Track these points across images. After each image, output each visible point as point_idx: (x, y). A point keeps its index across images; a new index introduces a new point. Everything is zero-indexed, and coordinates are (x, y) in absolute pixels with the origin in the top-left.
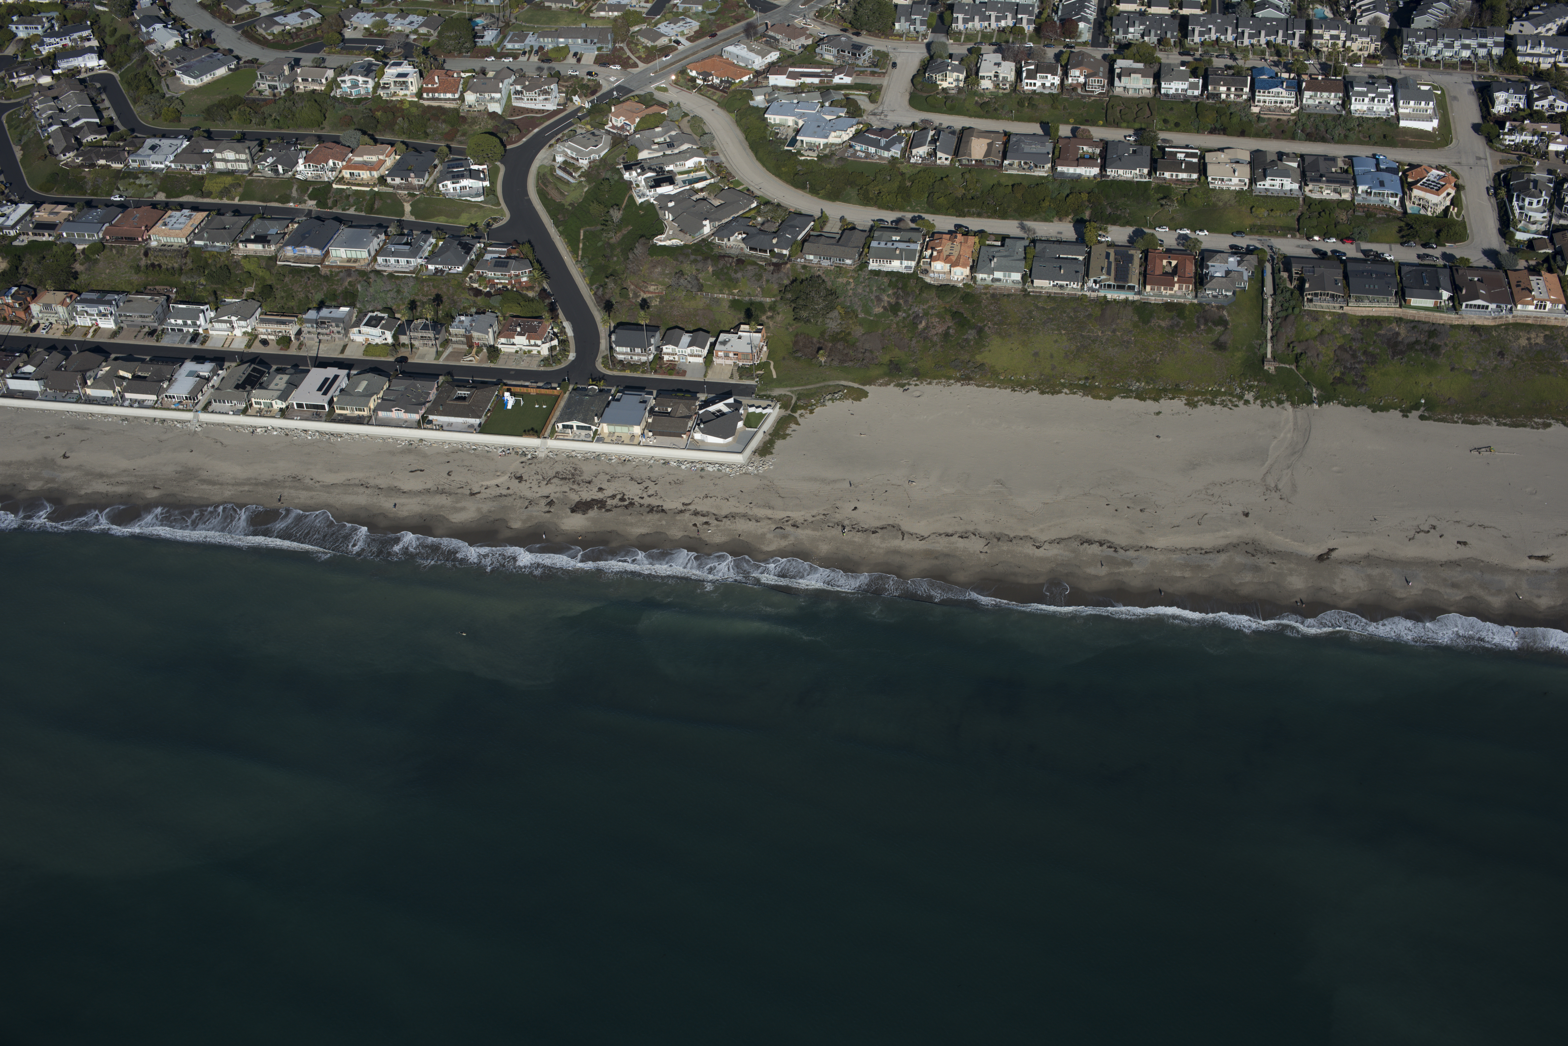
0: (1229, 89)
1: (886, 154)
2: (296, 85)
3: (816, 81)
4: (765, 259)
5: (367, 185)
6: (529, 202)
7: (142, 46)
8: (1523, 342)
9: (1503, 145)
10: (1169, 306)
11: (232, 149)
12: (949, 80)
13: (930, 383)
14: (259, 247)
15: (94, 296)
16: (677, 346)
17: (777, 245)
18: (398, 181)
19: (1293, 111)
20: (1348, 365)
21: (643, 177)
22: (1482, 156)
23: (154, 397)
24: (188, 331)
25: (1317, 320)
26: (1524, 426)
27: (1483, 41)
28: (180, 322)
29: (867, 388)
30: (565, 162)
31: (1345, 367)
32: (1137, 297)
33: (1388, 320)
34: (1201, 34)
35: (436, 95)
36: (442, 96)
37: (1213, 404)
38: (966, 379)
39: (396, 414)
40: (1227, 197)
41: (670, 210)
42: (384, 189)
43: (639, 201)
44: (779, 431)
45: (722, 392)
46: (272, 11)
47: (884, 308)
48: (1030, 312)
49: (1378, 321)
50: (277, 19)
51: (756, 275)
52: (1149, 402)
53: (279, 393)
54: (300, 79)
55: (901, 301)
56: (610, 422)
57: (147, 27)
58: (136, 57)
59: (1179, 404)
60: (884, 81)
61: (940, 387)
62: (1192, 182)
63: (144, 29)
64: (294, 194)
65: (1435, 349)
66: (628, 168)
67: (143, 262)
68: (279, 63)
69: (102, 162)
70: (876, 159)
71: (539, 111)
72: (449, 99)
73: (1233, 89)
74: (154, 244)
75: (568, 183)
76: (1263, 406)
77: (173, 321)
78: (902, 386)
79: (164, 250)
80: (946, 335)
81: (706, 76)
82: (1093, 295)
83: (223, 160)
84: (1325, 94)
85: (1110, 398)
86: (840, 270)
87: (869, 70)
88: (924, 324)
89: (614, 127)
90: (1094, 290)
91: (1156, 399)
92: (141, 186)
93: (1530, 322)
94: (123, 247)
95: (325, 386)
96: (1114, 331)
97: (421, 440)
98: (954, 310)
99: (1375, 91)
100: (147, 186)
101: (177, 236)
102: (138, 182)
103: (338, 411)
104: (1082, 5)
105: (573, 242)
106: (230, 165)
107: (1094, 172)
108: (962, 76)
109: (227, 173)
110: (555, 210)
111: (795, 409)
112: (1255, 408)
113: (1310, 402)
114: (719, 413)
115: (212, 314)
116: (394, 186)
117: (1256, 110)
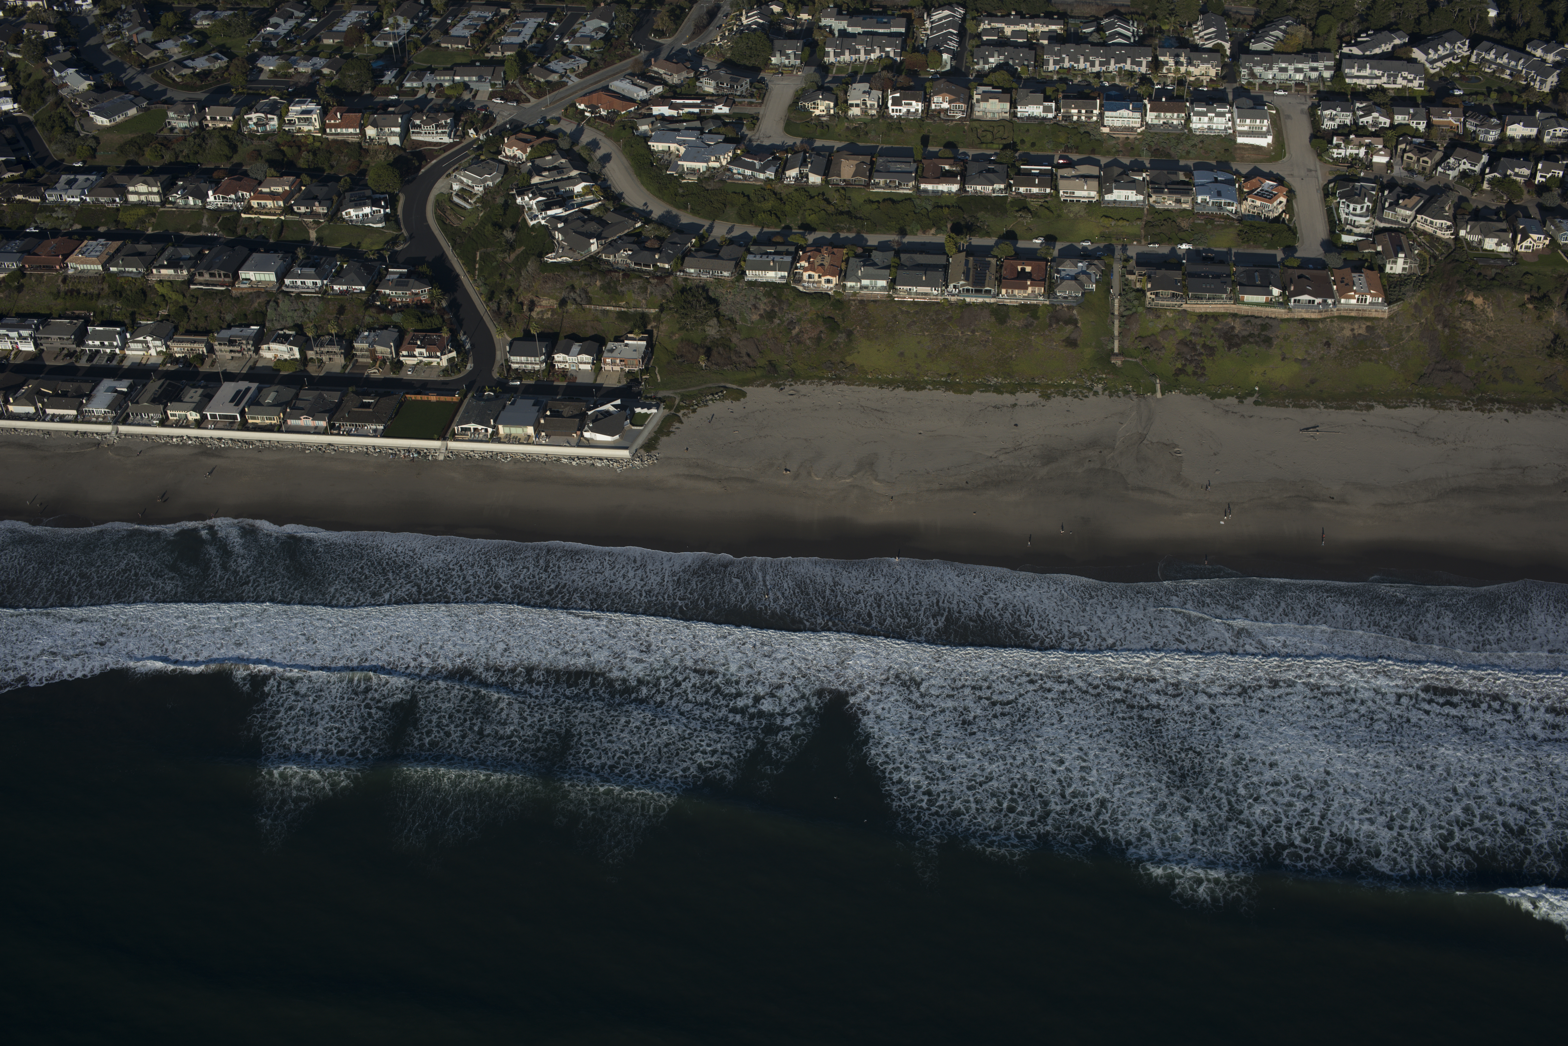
0: (1080, 112)
1: (761, 176)
2: (205, 123)
3: (696, 110)
4: (649, 273)
5: (274, 214)
6: (428, 227)
7: (56, 89)
8: (1347, 333)
9: (1332, 158)
10: (1024, 308)
11: (145, 183)
12: (821, 108)
13: (804, 383)
14: (171, 272)
15: (15, 320)
16: (567, 354)
17: (659, 260)
18: (303, 209)
19: (1139, 131)
20: (1188, 357)
21: (535, 201)
22: (1312, 168)
23: (74, 412)
24: (105, 353)
25: (1159, 317)
26: (1349, 408)
27: (1315, 64)
28: (97, 343)
29: (745, 389)
30: (462, 190)
31: (1186, 359)
32: (993, 300)
33: (1223, 315)
34: (1056, 63)
35: (339, 130)
36: (344, 131)
37: (1065, 395)
38: (837, 379)
39: (306, 422)
40: (1076, 208)
41: (559, 230)
42: (290, 217)
43: (532, 223)
44: (664, 428)
45: (610, 394)
46: (181, 56)
47: (761, 315)
48: (895, 316)
49: (1215, 317)
50: (186, 62)
51: (640, 288)
52: (1007, 396)
53: (193, 405)
54: (208, 118)
55: (776, 309)
56: (506, 424)
57: (60, 72)
58: (51, 100)
59: (1033, 397)
60: (761, 110)
61: (814, 386)
62: (1046, 195)
63: (57, 74)
64: (205, 223)
65: (1268, 341)
66: (521, 193)
67: (63, 288)
68: (188, 102)
69: (19, 197)
70: (752, 181)
71: (436, 144)
72: (351, 134)
73: (1083, 111)
74: (71, 272)
75: (465, 208)
76: (1110, 396)
77: (90, 342)
78: (778, 386)
79: (81, 277)
80: (819, 340)
81: (593, 109)
82: (953, 299)
83: (136, 193)
84: (1169, 115)
85: (970, 392)
86: (719, 281)
87: (747, 100)
88: (797, 330)
89: (507, 157)
90: (954, 295)
91: (1013, 393)
92: (58, 218)
93: (1353, 314)
94: (42, 275)
95: (237, 398)
96: (973, 332)
97: (330, 444)
98: (826, 315)
99: (1214, 111)
100: (63, 218)
101: (93, 263)
102: (54, 215)
103: (250, 421)
104: (945, 38)
105: (469, 263)
106: (143, 198)
107: (955, 188)
108: (832, 104)
109: (140, 204)
110: (452, 234)
111: (678, 409)
112: (1104, 398)
113: (1154, 392)
114: (607, 413)
115: (128, 335)
116: (300, 214)
117: (1105, 130)
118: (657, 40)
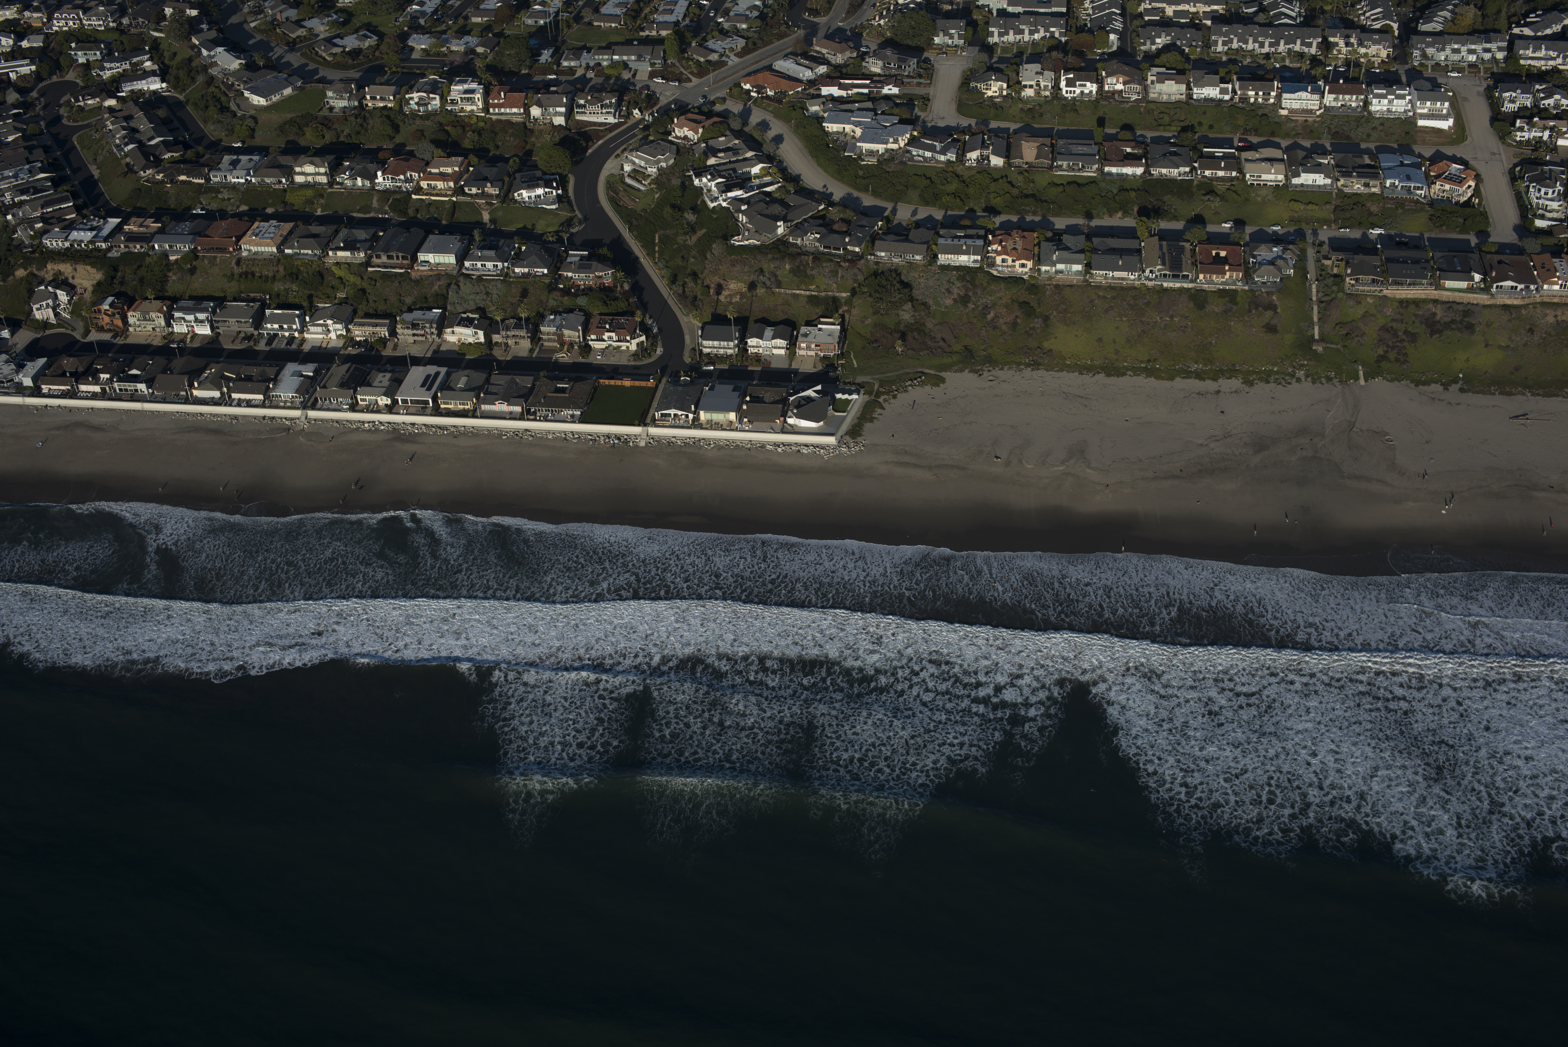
0: (1257, 94)
1: (942, 158)
2: (365, 102)
3: (866, 91)
4: (839, 256)
5: (446, 196)
6: (601, 208)
7: (205, 68)
8: (1550, 319)
9: (1515, 141)
10: (1222, 293)
11: (312, 163)
12: (994, 89)
13: (1002, 369)
14: (347, 254)
15: (190, 303)
16: (761, 338)
17: (849, 243)
18: (474, 191)
19: (1318, 113)
20: (1390, 343)
21: (713, 183)
22: (1496, 151)
23: (261, 397)
24: (283, 336)
25: (1360, 303)
26: (1557, 396)
27: (1488, 46)
28: (276, 326)
29: (943, 374)
30: (634, 170)
31: (1388, 346)
32: (1191, 285)
33: (1425, 301)
34: (1224, 43)
35: (503, 110)
36: (508, 110)
37: (1268, 382)
38: (1035, 365)
39: (501, 407)
40: (1264, 192)
41: (743, 212)
42: (461, 198)
43: (712, 205)
44: (867, 414)
45: (809, 380)
46: (327, 35)
47: (955, 300)
48: (1092, 301)
49: (1416, 302)
50: (335, 41)
51: (831, 271)
52: (1209, 383)
53: (384, 390)
54: (368, 97)
55: (970, 294)
56: (707, 409)
57: (209, 50)
58: (200, 79)
59: (1235, 383)
60: (931, 91)
61: (1012, 372)
62: (1232, 179)
63: (205, 52)
64: (375, 204)
65: (1470, 328)
66: (699, 175)
67: (237, 270)
68: (347, 81)
69: (183, 178)
70: (932, 163)
71: (601, 124)
72: (515, 114)
73: (1261, 93)
74: (245, 254)
75: (639, 190)
76: (1314, 383)
77: (269, 326)
78: (976, 372)
79: (255, 259)
80: (1014, 325)
81: (760, 89)
82: (1150, 284)
83: (303, 174)
84: (1347, 97)
85: (1172, 379)
86: (911, 265)
87: (915, 81)
88: (992, 314)
89: (677, 137)
90: (1151, 280)
91: (1215, 379)
92: (223, 200)
93: (1556, 300)
94: (215, 257)
95: (428, 383)
96: (1172, 317)
97: (527, 430)
98: (1021, 300)
99: (1393, 93)
100: (229, 199)
101: (268, 245)
102: (220, 196)
103: (442, 406)
104: (1110, 18)
105: (648, 246)
106: (310, 179)
107: (1140, 171)
108: (1005, 85)
109: (306, 186)
110: (628, 216)
111: (878, 394)
112: (1307, 385)
113: (1357, 378)
114: (809, 399)
115: (307, 319)
116: (471, 195)
117: (1284, 112)
118: (812, 19)
